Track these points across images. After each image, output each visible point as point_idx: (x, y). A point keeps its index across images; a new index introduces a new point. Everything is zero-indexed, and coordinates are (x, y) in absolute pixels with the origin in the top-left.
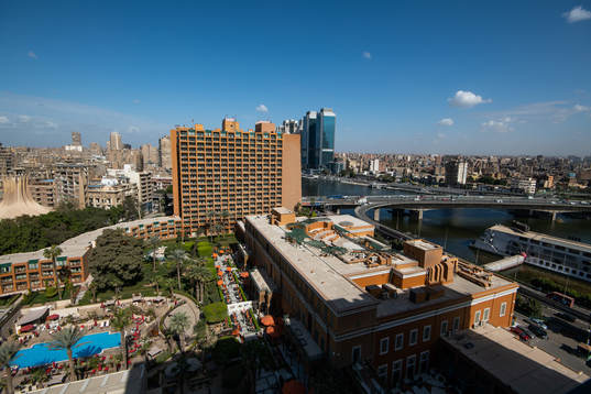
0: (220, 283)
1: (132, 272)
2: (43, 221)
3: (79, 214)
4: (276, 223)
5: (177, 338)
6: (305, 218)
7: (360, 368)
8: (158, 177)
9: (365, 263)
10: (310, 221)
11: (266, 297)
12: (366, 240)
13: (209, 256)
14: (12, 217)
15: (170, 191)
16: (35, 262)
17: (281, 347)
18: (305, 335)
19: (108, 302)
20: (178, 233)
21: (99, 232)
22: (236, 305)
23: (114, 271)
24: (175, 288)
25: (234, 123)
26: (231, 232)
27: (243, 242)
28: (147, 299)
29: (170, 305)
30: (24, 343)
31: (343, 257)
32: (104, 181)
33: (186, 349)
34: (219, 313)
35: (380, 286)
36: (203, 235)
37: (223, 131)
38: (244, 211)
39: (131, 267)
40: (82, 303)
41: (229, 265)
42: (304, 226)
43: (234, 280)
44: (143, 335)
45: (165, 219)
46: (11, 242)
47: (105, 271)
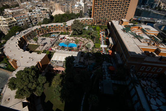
0: (100, 39)
1: (80, 31)
2: (63, 16)
3: (70, 15)
4: (121, 24)
5: (88, 49)
6: (132, 24)
7: (132, 71)
8: (89, 5)
9: (148, 44)
10: (134, 26)
11: (111, 45)
12: (153, 36)
13: (98, 31)
14: (57, 14)
15: (91, 10)
16: (62, 25)
17: (112, 58)
18: (119, 58)
19: (75, 37)
20: (92, 23)
21: (74, 20)
22: (103, 45)
23: (77, 31)
24: (89, 37)
26: (106, 25)
27: (109, 29)
28: (83, 38)
29: (87, 41)
30: (61, 42)
31: (141, 40)
32: (76, 5)
33: (89, 52)
34: (98, 46)
35: (150, 52)
36: (98, 25)
39: (80, 30)
40: (70, 36)
41: (103, 35)
42: (130, 27)
43: (104, 39)
44: (81, 46)
45: (89, 18)
46: (57, 20)
47: (75, 30)
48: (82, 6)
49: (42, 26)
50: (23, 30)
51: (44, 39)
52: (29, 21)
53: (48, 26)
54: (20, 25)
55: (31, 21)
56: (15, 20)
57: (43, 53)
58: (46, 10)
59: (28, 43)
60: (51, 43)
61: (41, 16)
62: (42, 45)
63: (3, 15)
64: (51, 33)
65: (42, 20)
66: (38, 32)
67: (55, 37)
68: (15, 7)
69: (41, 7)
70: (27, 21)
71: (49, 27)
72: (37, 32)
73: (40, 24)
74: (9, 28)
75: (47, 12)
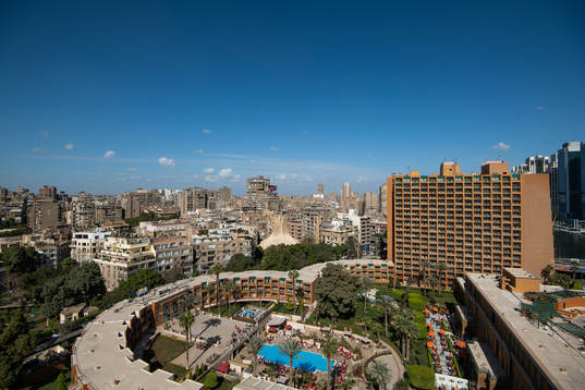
0: (430, 344)
1: (346, 306)
2: (293, 249)
3: (314, 248)
4: (508, 288)
5: (376, 387)
8: (377, 221)
11: (487, 381)
14: (276, 244)
15: (386, 236)
16: (283, 279)
19: (325, 328)
20: (391, 279)
21: (324, 265)
22: (448, 378)
23: (332, 302)
24: (383, 334)
25: (454, 166)
26: (448, 289)
27: (462, 304)
28: (355, 336)
29: (375, 351)
30: (270, 340)
32: (334, 223)
34: (423, 379)
36: (416, 286)
37: (441, 176)
38: (465, 267)
39: (346, 302)
40: (309, 322)
41: (443, 327)
43: (447, 346)
44: (348, 371)
45: (379, 262)
46: (273, 262)
47: (326, 299)
48: (354, 224)
49: (223, 276)
50: (162, 282)
51: (214, 322)
52: (191, 258)
53: (238, 279)
54: (161, 268)
55: (195, 260)
56: (153, 251)
57: (194, 378)
58: (247, 232)
59: (160, 329)
60: (235, 340)
61: (227, 248)
62: (200, 346)
63: (128, 237)
64: (244, 304)
65: (228, 257)
66: (204, 294)
67: (251, 321)
68: (170, 219)
69: (233, 224)
70: (183, 258)
71: (243, 281)
72: (200, 294)
73: (218, 270)
74: (126, 273)
75: (249, 238)
